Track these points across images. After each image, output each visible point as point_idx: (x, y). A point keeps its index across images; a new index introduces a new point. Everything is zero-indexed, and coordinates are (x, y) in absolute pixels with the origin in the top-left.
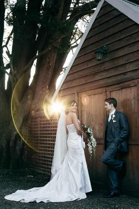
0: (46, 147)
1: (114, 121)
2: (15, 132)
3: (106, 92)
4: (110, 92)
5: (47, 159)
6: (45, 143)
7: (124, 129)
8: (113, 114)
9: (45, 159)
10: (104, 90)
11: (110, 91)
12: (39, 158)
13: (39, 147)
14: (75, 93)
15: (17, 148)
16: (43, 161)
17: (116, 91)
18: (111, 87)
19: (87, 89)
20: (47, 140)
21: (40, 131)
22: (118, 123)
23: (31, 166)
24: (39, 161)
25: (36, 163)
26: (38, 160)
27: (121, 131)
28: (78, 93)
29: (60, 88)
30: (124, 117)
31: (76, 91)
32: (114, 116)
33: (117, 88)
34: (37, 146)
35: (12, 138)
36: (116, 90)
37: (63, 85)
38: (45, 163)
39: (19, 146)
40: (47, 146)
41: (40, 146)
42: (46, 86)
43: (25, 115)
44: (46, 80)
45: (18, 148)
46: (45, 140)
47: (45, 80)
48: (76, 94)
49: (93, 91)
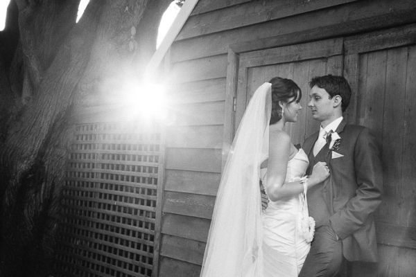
0: (119, 218)
1: (335, 155)
2: (23, 162)
3: (344, 53)
4: (361, 55)
5: (117, 257)
6: (114, 206)
7: (369, 187)
8: (332, 131)
9: (112, 255)
10: (336, 46)
11: (361, 50)
12: (92, 249)
13: (96, 215)
14: (227, 54)
15: (26, 211)
16: (104, 261)
17: (384, 55)
18: (366, 39)
19: (273, 42)
20: (121, 197)
21: (103, 168)
22: (350, 161)
23: (66, 269)
24: (91, 258)
25: (83, 265)
26: (89, 256)
27: (357, 191)
28: (237, 54)
29: (176, 35)
30: (370, 144)
31: (231, 47)
32: (335, 137)
33: (392, 40)
34: (90, 212)
35: (13, 183)
36: (387, 49)
37: (188, 27)
38: (112, 267)
39: (34, 209)
40: (123, 215)
41: (99, 214)
42: (131, 27)
43: (57, 113)
44: (130, 9)
45: (28, 213)
46: (116, 196)
47: (127, 9)
48: (231, 58)
49: (293, 48)
